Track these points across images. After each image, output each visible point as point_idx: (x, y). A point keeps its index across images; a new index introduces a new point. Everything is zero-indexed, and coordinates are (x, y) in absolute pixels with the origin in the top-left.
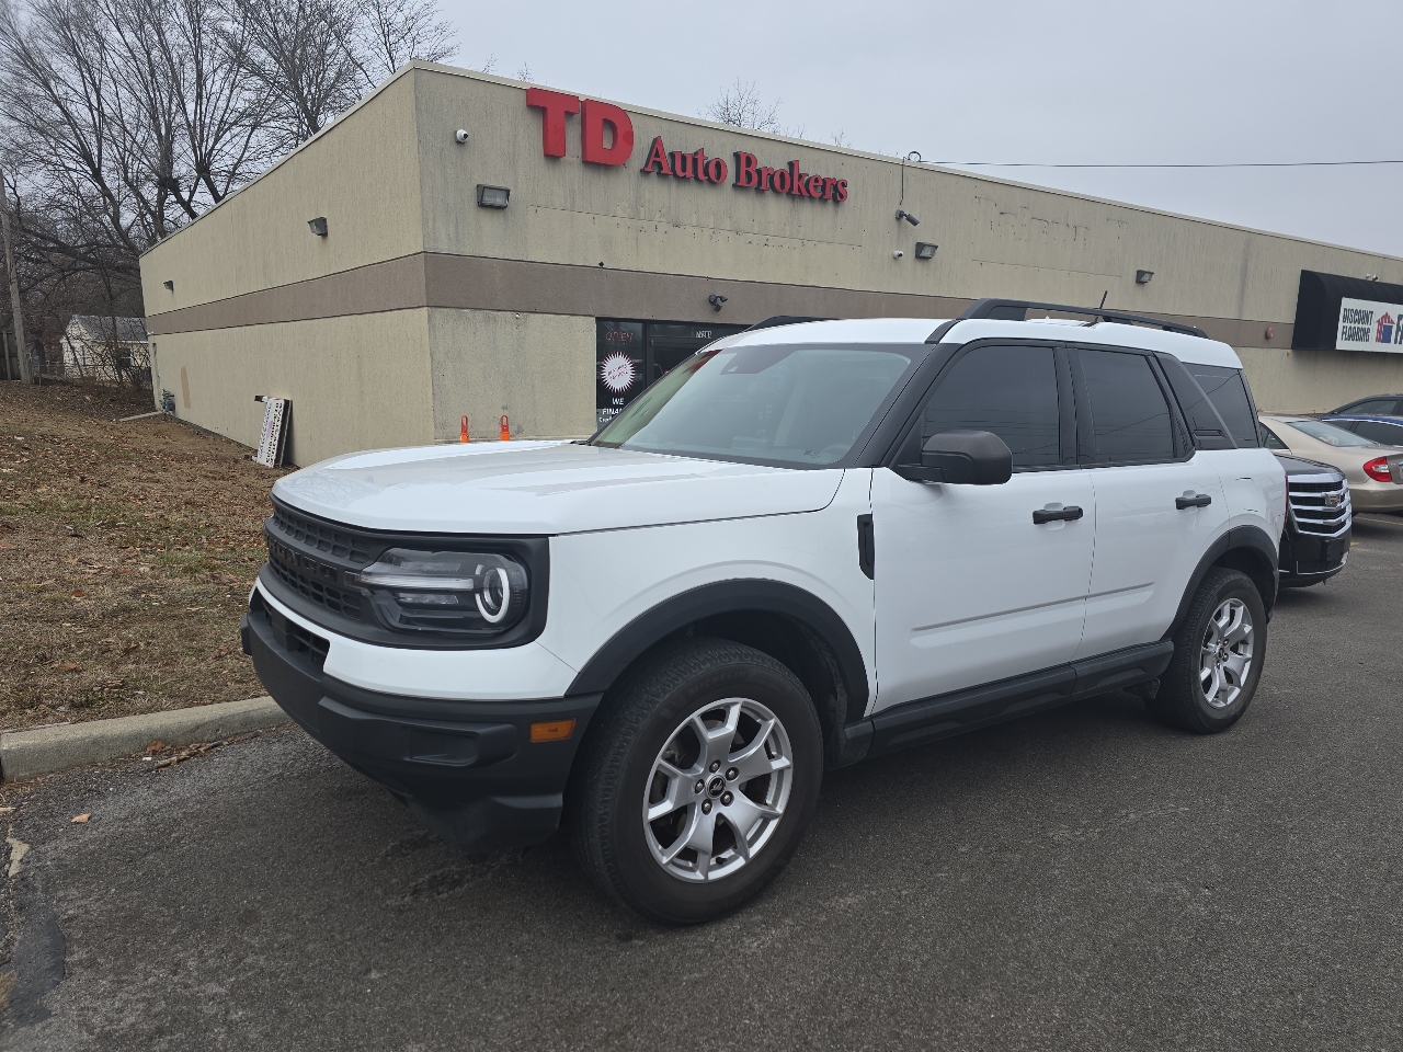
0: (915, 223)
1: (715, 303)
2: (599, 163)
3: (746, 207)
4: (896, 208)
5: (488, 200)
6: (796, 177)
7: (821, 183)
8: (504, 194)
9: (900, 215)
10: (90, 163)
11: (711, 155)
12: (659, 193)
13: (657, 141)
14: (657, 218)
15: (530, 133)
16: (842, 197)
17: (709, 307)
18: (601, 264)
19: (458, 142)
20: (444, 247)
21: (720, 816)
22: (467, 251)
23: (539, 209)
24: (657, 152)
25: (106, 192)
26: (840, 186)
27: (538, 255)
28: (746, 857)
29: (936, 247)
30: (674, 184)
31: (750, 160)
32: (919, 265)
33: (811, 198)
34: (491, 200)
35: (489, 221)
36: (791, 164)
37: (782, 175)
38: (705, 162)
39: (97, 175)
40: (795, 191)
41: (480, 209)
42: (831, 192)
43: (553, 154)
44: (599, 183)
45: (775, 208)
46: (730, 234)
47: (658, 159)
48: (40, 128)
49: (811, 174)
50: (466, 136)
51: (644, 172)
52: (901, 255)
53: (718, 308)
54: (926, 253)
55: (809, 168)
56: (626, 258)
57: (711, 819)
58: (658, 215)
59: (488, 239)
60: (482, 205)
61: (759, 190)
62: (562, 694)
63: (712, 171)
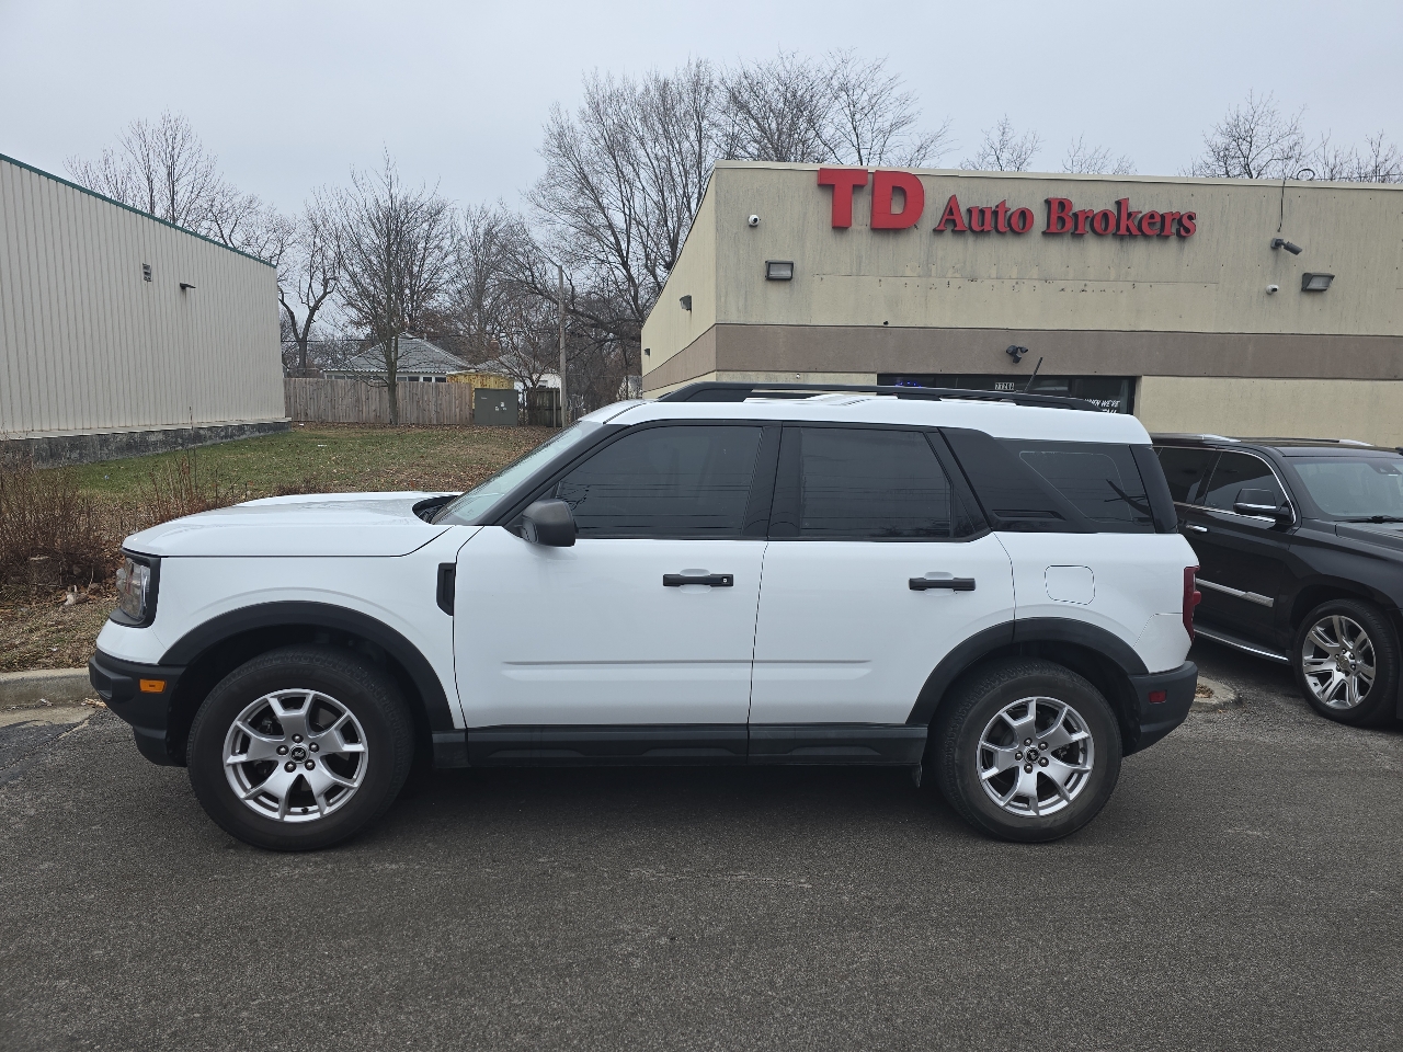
0: (1296, 251)
1: (1015, 354)
2: (886, 228)
3: (1059, 254)
4: (1273, 235)
5: (774, 274)
6: (1124, 216)
7: (1158, 219)
8: (790, 267)
9: (1277, 244)
10: (621, 256)
11: (1013, 206)
12: (953, 250)
13: (953, 199)
14: (950, 274)
15: (820, 208)
16: (1188, 231)
17: (1009, 359)
18: (886, 323)
19: (751, 226)
20: (734, 318)
21: (301, 777)
22: (753, 321)
23: (824, 277)
24: (951, 209)
25: (630, 278)
26: (1186, 222)
27: (821, 318)
28: (322, 814)
29: (1332, 277)
30: (971, 240)
31: (1063, 204)
32: (1307, 300)
33: (1146, 237)
34: (778, 274)
35: (777, 293)
36: (1119, 203)
37: (1105, 215)
38: (1009, 213)
39: (625, 264)
40: (1123, 230)
41: (769, 284)
42: (1174, 227)
43: (840, 226)
44: (889, 247)
45: (1098, 253)
46: (1037, 283)
47: (951, 217)
48: (592, 232)
49: (1146, 210)
50: (756, 220)
51: (938, 231)
52: (1275, 290)
53: (1017, 360)
54: (1315, 284)
55: (1141, 205)
56: (914, 315)
57: (292, 777)
58: (951, 271)
59: (776, 309)
60: (769, 279)
61: (1077, 235)
62: (156, 662)
63: (1017, 223)
